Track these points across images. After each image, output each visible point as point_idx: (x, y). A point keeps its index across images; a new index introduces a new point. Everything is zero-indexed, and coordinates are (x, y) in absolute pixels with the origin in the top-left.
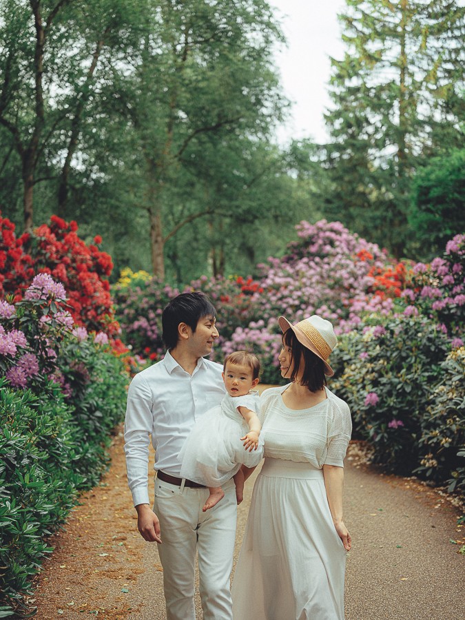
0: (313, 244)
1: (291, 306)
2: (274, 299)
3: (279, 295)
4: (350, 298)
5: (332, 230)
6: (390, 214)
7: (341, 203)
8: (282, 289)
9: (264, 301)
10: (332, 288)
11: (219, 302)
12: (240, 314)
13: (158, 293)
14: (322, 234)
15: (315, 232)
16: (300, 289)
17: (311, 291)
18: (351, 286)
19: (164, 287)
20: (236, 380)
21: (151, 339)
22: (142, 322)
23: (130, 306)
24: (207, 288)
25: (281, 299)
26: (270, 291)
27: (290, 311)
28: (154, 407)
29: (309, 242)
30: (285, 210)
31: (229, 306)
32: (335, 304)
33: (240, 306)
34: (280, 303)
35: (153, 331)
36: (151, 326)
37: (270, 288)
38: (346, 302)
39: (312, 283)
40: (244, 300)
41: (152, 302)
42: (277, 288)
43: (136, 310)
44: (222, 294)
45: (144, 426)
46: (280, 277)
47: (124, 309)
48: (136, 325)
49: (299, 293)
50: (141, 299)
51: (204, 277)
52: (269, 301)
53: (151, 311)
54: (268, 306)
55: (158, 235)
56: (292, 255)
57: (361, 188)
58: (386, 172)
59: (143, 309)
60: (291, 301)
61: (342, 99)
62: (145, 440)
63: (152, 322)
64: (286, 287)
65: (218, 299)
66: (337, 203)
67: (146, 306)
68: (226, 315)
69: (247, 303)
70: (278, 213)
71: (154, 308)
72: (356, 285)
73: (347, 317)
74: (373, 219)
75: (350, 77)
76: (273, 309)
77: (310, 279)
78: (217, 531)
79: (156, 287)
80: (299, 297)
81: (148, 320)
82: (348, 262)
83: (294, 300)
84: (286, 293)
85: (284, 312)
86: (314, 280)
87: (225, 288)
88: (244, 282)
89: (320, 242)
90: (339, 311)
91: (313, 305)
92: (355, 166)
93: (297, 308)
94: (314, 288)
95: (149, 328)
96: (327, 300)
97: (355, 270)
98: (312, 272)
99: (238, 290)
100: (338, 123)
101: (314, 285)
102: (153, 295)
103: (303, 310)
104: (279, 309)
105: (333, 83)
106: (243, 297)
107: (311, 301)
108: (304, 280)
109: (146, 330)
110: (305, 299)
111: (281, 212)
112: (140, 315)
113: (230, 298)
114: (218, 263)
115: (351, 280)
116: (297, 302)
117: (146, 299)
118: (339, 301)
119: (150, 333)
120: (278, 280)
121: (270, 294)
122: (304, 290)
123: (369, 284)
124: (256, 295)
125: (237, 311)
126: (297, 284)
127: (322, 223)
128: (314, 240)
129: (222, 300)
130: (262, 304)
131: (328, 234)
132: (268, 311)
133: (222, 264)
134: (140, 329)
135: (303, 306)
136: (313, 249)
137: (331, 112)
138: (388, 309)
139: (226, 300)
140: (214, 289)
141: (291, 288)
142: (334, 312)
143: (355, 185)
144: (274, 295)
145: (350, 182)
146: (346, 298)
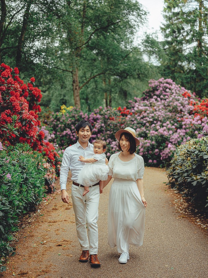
0: (157, 90)
1: (148, 122)
2: (139, 118)
3: (141, 116)
4: (182, 117)
5: (167, 83)
6: (194, 76)
7: (170, 71)
8: (143, 113)
9: (133, 119)
10: (170, 111)
11: (109, 120)
12: (120, 126)
13: (76, 116)
14: (162, 85)
15: (158, 84)
16: (153, 112)
17: (160, 113)
18: (181, 111)
19: (80, 112)
20: (97, 149)
21: (73, 140)
22: (68, 131)
23: (62, 123)
24: (102, 113)
25: (142, 118)
26: (136, 114)
27: (148, 124)
28: (71, 159)
29: (155, 89)
30: (143, 71)
31: (114, 122)
32: (173, 120)
33: (120, 122)
34: (142, 120)
35: (73, 136)
36: (73, 133)
37: (137, 113)
38: (180, 119)
39: (159, 109)
40: (122, 119)
41: (73, 120)
42: (140, 112)
43: (65, 125)
44: (110, 116)
45: (68, 165)
46: (141, 106)
47: (59, 124)
48: (65, 133)
49: (153, 115)
50: (67, 119)
51: (101, 107)
52: (136, 119)
53: (72, 125)
54: (135, 122)
55: (77, 86)
56: (146, 97)
57: (180, 63)
58: (193, 55)
59: (68, 124)
60: (148, 119)
61: (170, 19)
62: (67, 169)
63: (73, 131)
64: (145, 112)
65: (108, 119)
66: (167, 71)
67: (70, 122)
68: (112, 127)
69: (124, 120)
70: (140, 72)
71: (74, 123)
72: (183, 110)
73: (181, 127)
74: (186, 78)
75: (174, 7)
76: (138, 124)
77: (159, 107)
78: (91, 203)
79: (75, 112)
80: (153, 117)
81: (71, 130)
82: (179, 97)
83: (150, 118)
84: (145, 114)
85: (144, 125)
86: (160, 108)
87: (112, 113)
88: (122, 110)
89: (161, 89)
90: (176, 124)
91: (161, 121)
92: (177, 52)
93: (152, 123)
94: (161, 112)
95: (71, 134)
96: (168, 118)
97: (183, 102)
98: (159, 103)
99: (119, 114)
100: (168, 31)
101: (161, 110)
102: (74, 117)
103: (155, 124)
104: (141, 124)
105: (165, 11)
106: (122, 117)
107: (160, 119)
108: (155, 107)
109: (70, 135)
110: (156, 117)
111: (141, 72)
112: (67, 127)
113: (114, 118)
114: (108, 101)
115: (182, 107)
116: (151, 120)
117: (70, 119)
118: (175, 119)
119: (72, 137)
120: (141, 108)
121: (136, 116)
122: (155, 113)
123: (191, 109)
124: (129, 116)
125: (118, 125)
126: (151, 110)
127: (162, 79)
128: (158, 88)
129: (110, 119)
130: (132, 121)
131: (165, 84)
132: (135, 125)
133: (110, 102)
134: (67, 134)
135: (155, 122)
136: (157, 93)
137: (165, 25)
138: (206, 122)
139: (113, 119)
140: (106, 113)
141: (148, 112)
142: (173, 125)
143: (176, 61)
144: (139, 116)
145: (174, 60)
146: (179, 117)
